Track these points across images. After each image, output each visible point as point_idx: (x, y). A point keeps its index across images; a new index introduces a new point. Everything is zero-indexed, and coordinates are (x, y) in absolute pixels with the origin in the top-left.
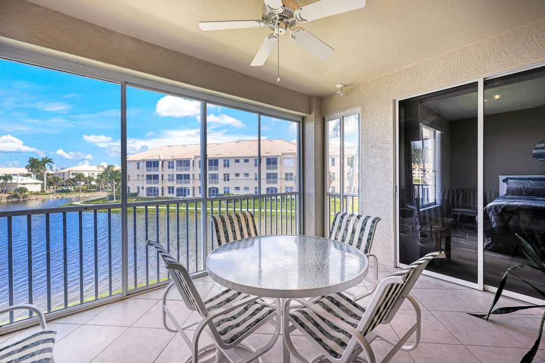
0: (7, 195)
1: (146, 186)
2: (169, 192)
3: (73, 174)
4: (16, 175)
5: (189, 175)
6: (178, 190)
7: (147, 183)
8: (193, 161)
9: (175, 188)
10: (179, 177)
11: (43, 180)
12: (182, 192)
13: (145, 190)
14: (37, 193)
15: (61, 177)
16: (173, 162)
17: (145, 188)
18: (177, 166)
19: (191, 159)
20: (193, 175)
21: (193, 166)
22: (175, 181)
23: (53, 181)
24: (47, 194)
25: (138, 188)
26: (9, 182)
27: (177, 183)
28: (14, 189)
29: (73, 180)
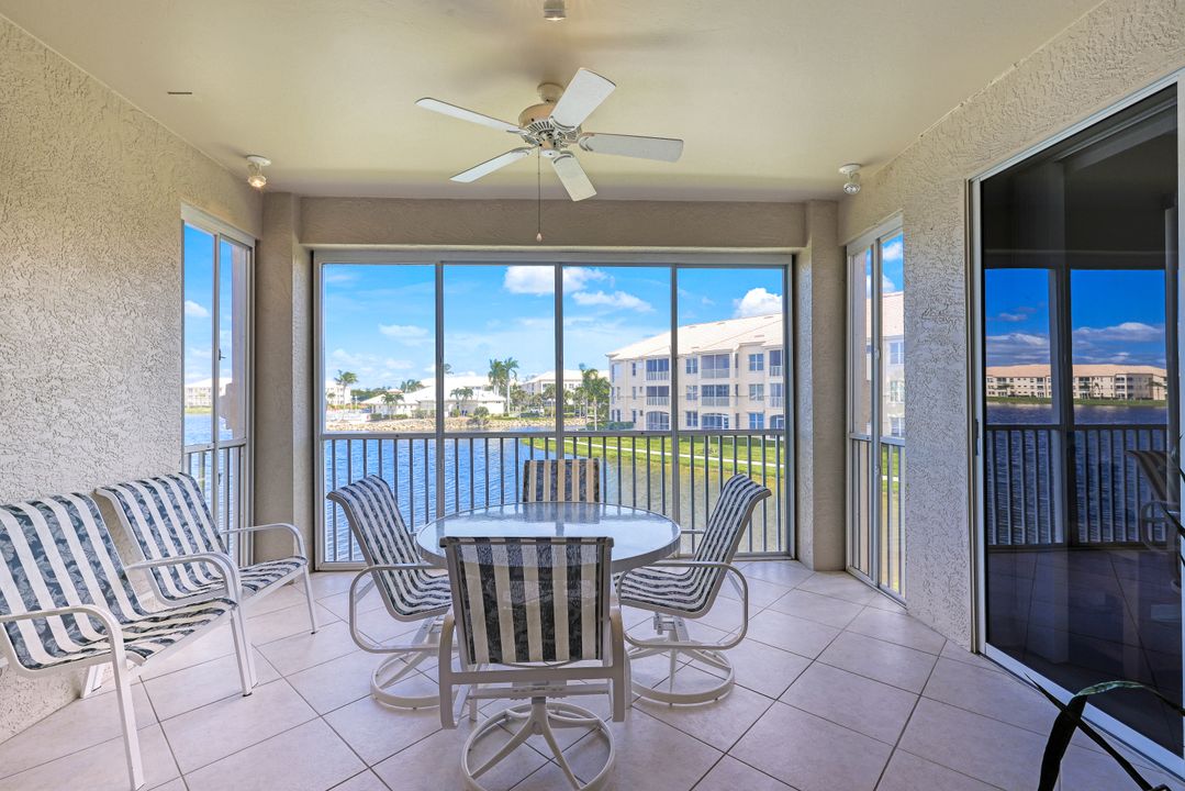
0: (467, 418)
1: (648, 409)
2: (689, 424)
3: (544, 386)
4: (478, 388)
5: (726, 387)
6: (705, 418)
7: (649, 403)
8: (737, 355)
9: (699, 415)
10: (707, 391)
11: (505, 395)
12: (712, 423)
13: (645, 417)
14: (499, 418)
15: (529, 391)
16: (695, 360)
17: (644, 413)
18: (703, 368)
19: (731, 351)
20: (737, 386)
21: (737, 367)
22: (700, 399)
23: (518, 396)
24: (510, 419)
25: (634, 412)
26: (469, 398)
27: (703, 404)
28: (474, 409)
29: (542, 396)
